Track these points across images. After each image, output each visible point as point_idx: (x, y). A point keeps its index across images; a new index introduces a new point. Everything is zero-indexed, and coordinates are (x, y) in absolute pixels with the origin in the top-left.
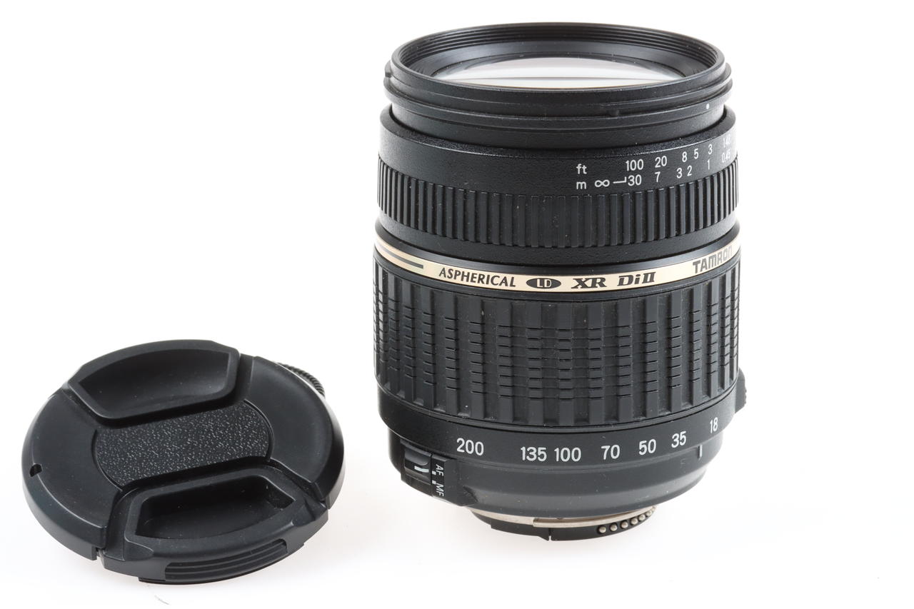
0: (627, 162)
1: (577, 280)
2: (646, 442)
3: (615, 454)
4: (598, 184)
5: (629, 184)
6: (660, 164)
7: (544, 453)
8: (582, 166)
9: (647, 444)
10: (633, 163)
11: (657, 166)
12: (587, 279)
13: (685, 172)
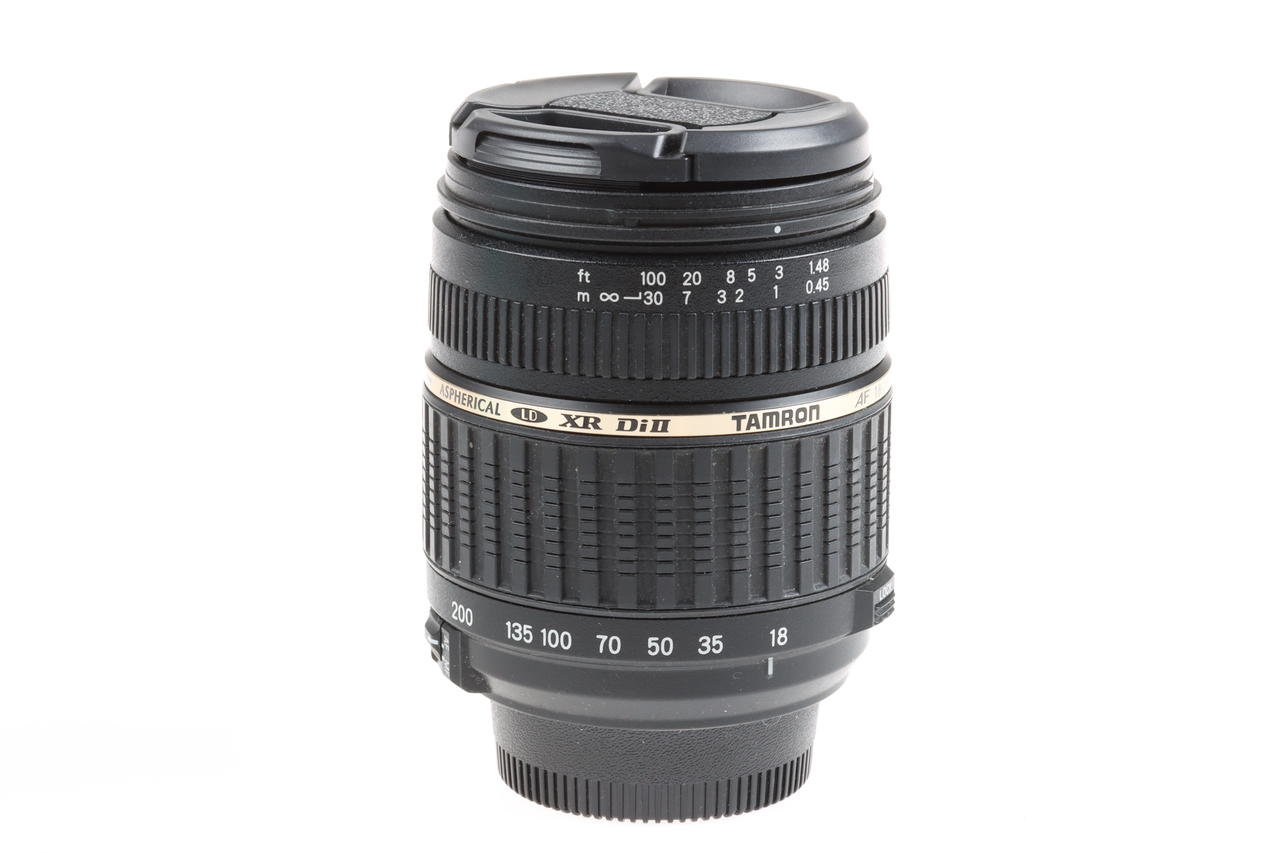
0: (643, 274)
1: (566, 416)
2: (657, 639)
3: (615, 648)
4: (604, 297)
5: (645, 302)
6: (691, 281)
7: (529, 632)
8: (584, 272)
9: (659, 642)
10: (651, 276)
11: (685, 284)
12: (578, 417)
13: (731, 296)
